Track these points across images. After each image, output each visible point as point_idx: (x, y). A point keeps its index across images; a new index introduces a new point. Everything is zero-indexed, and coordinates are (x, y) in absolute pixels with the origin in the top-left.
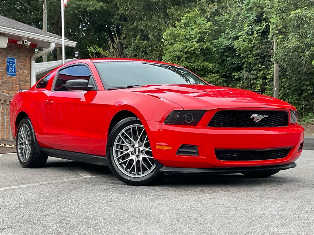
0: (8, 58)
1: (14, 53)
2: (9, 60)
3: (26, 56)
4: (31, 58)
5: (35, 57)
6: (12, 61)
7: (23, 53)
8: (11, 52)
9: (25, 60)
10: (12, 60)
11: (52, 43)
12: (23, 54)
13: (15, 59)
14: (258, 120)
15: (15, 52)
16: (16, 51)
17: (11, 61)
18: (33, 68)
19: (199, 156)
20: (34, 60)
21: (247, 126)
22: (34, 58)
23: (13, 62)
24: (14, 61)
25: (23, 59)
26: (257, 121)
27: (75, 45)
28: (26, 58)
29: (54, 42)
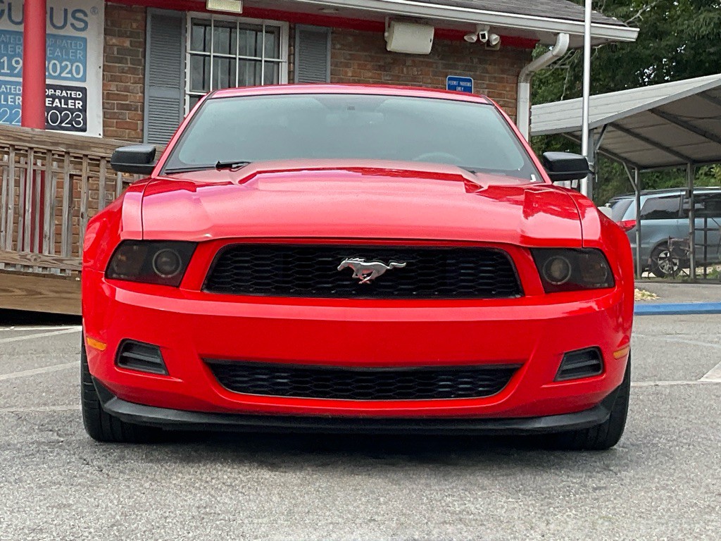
0: (450, 79)
1: (470, 64)
2: (455, 83)
3: (503, 71)
4: (518, 76)
5: (527, 72)
6: (461, 86)
7: (495, 65)
8: (459, 64)
9: (501, 80)
10: (462, 83)
11: (561, 35)
12: (496, 67)
13: (470, 81)
14: (368, 275)
15: (472, 62)
16: (475, 60)
17: (459, 85)
18: (521, 100)
19: (169, 375)
20: (526, 81)
21: (339, 295)
22: (524, 75)
23: (465, 87)
24: (469, 84)
25: (495, 77)
26: (368, 278)
27: (635, 35)
28: (505, 76)
29: (565, 32)
